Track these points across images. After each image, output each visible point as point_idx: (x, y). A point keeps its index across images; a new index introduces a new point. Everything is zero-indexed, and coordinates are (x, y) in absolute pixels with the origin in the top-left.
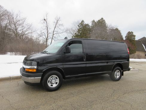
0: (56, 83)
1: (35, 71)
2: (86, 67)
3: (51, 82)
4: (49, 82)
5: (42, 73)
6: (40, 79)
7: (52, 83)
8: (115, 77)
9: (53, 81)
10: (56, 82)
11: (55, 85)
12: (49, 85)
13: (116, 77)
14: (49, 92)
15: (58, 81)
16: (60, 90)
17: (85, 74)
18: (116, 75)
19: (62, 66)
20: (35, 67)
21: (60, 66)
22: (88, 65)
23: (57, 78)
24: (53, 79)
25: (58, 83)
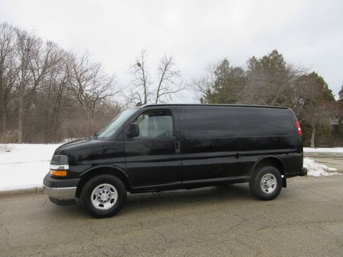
0: (112, 201)
1: (64, 174)
2: (182, 167)
3: (100, 198)
4: (94, 199)
5: (79, 179)
6: (75, 191)
7: (101, 201)
8: (264, 190)
9: (104, 197)
10: (112, 198)
11: (108, 206)
12: (96, 204)
13: (267, 191)
14: (94, 220)
15: (115, 196)
16: (121, 217)
17: (180, 182)
18: (266, 186)
19: (123, 166)
20: (66, 167)
21: (119, 164)
22: (186, 163)
23: (112, 190)
24: (104, 192)
25: (115, 201)
